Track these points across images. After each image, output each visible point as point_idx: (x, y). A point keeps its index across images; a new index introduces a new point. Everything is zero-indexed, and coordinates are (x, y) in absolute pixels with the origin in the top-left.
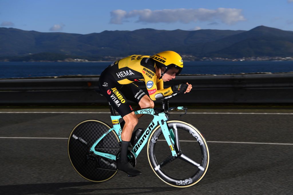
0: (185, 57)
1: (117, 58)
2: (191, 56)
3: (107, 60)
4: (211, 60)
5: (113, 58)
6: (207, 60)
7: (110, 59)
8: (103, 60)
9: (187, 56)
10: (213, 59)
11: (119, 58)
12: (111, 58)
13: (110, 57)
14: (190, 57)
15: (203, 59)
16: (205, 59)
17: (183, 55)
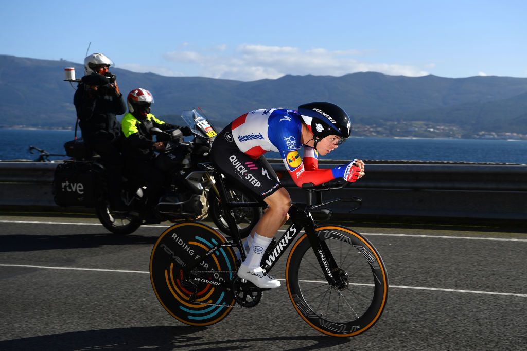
0: (443, 129)
2: (455, 128)
4: (496, 136)
6: (487, 136)
9: (447, 128)
10: (498, 135)
14: (452, 130)
15: (478, 135)
16: (483, 135)
17: (439, 126)
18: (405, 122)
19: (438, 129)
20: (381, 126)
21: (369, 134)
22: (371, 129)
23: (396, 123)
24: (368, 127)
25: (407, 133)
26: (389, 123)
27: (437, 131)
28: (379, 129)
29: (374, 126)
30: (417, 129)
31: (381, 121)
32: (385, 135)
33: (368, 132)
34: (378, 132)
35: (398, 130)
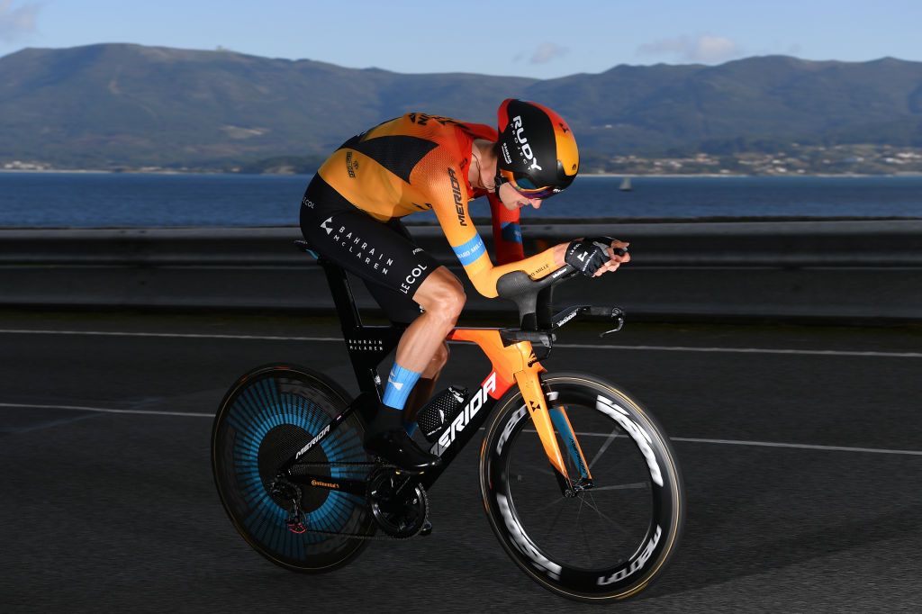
0: (912, 159)
1: (658, 163)
3: (621, 168)
5: (645, 161)
7: (632, 164)
8: (608, 170)
11: (665, 161)
12: (638, 161)
13: (632, 158)
17: (903, 152)
18: (839, 147)
19: (901, 159)
20: (793, 154)
21: (770, 171)
22: (776, 162)
23: (822, 149)
24: (769, 156)
25: (841, 165)
26: (809, 149)
27: (899, 161)
28: (790, 160)
29: (782, 154)
30: (860, 159)
31: (795, 145)
32: (801, 171)
33: (769, 166)
34: (788, 166)
35: (827, 161)
